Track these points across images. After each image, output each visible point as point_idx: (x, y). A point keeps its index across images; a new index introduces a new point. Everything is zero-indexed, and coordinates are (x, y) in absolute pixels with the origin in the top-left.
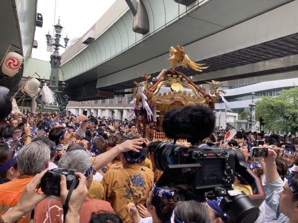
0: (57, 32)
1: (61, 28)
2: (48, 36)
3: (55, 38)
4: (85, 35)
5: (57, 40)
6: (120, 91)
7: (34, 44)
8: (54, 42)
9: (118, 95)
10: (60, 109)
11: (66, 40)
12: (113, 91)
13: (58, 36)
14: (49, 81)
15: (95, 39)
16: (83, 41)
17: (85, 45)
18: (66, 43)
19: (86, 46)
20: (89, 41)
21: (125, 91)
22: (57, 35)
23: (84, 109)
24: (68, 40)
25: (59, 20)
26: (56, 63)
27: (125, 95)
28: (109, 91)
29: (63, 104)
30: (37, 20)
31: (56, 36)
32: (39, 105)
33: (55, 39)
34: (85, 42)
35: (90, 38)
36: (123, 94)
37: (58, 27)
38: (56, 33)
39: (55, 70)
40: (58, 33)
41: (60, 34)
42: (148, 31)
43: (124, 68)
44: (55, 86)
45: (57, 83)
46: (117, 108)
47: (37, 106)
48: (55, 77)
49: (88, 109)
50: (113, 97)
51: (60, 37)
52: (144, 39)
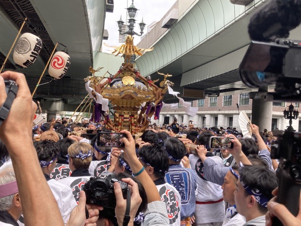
0: (130, 16)
1: (135, 10)
2: (120, 23)
3: (129, 24)
4: (165, 17)
5: (131, 27)
6: (213, 89)
7: (104, 35)
8: (127, 29)
9: (211, 94)
11: (142, 25)
12: (203, 89)
13: (132, 21)
15: (179, 20)
16: (163, 25)
17: (166, 29)
18: (142, 29)
19: (166, 31)
20: (171, 24)
21: (221, 89)
22: (130, 20)
23: (166, 115)
24: (144, 24)
25: (133, 1)
27: (221, 94)
28: (197, 89)
30: (107, 4)
31: (129, 22)
33: (129, 26)
34: (166, 26)
35: (172, 20)
36: (218, 92)
37: (132, 10)
38: (129, 18)
40: (132, 18)
41: (135, 18)
42: (253, 0)
43: (218, 56)
46: (209, 112)
49: (171, 115)
50: (203, 98)
51: (135, 22)
52: (247, 12)
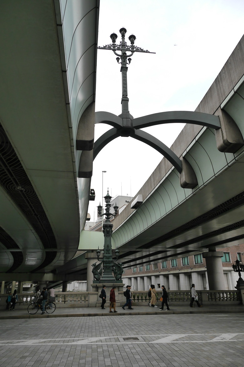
1: (110, 197)
2: (100, 207)
5: (108, 210)
7: (88, 217)
8: (105, 212)
10: (116, 278)
11: (116, 208)
14: (103, 250)
15: (143, 203)
16: (132, 206)
17: (134, 209)
18: (116, 211)
19: (134, 211)
20: (138, 206)
22: (107, 206)
25: (108, 191)
26: (108, 232)
29: (118, 273)
30: (90, 195)
32: (96, 276)
33: (106, 209)
34: (134, 207)
35: (138, 203)
37: (108, 198)
38: (106, 204)
39: (108, 239)
40: (108, 203)
41: (110, 203)
42: (197, 184)
44: (109, 255)
45: (111, 252)
47: (94, 277)
48: (109, 245)
51: (110, 206)
52: (194, 193)
